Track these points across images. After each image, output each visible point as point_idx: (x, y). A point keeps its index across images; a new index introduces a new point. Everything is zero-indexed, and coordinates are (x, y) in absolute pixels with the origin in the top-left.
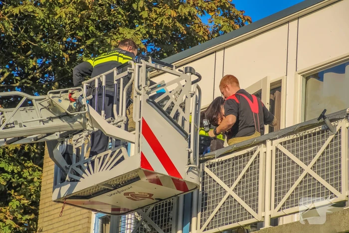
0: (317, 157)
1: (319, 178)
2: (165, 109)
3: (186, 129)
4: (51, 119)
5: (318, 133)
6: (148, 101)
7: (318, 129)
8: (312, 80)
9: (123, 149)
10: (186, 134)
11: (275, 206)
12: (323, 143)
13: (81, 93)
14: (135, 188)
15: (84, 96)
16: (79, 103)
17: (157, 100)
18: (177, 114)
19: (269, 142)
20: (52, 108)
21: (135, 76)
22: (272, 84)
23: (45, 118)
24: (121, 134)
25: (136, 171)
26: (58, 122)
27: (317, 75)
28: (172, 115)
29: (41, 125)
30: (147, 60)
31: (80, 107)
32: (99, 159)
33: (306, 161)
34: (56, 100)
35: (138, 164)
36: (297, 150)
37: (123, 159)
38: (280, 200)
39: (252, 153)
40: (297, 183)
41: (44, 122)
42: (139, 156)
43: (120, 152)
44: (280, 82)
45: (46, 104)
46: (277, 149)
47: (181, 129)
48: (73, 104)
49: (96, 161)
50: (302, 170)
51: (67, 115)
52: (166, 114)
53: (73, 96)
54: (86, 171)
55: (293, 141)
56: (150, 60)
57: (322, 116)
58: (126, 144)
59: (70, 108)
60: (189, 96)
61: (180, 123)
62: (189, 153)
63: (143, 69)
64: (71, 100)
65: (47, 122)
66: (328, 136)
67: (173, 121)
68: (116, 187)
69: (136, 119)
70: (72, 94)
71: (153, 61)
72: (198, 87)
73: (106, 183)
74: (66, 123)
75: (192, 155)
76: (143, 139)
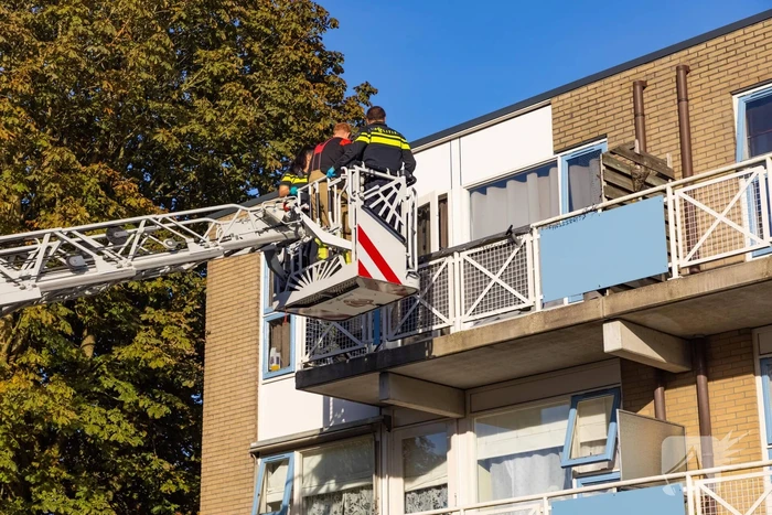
0: (504, 268)
1: (506, 286)
2: (380, 214)
3: (404, 233)
4: (266, 229)
5: (504, 246)
6: (363, 207)
7: (504, 242)
8: (475, 194)
9: (341, 257)
10: (403, 238)
11: (466, 312)
12: (510, 254)
13: (294, 201)
14: (355, 295)
15: (299, 203)
16: (293, 212)
17: (372, 206)
18: (394, 218)
19: (456, 254)
20: (268, 219)
21: (348, 182)
22: (439, 197)
23: (260, 229)
24: (339, 241)
25: (355, 278)
26: (272, 233)
27: (481, 189)
28: (388, 220)
29: (257, 237)
30: (360, 165)
31: (295, 216)
32: (317, 267)
33: (494, 271)
34: (270, 211)
35: (355, 273)
36: (485, 261)
37: (340, 266)
38: (470, 306)
39: (440, 264)
40: (485, 291)
41: (260, 233)
42: (357, 263)
43: (338, 260)
44: (446, 195)
45: (260, 215)
46: (465, 261)
47: (398, 234)
48: (288, 214)
49: (314, 269)
50: (490, 280)
51: (282, 225)
52: (382, 219)
53: (287, 206)
54: (304, 279)
55: (480, 253)
56: (363, 165)
57: (510, 231)
58: (343, 252)
59: (285, 219)
60: (404, 199)
61: (396, 228)
62: (408, 257)
63: (357, 174)
64: (286, 210)
65: (262, 232)
66: (513, 248)
67: (390, 226)
68: (335, 295)
69: (351, 225)
70: (286, 203)
71: (366, 167)
72: (413, 190)
73: (325, 292)
74: (280, 234)
75: (410, 259)
76: (360, 248)
